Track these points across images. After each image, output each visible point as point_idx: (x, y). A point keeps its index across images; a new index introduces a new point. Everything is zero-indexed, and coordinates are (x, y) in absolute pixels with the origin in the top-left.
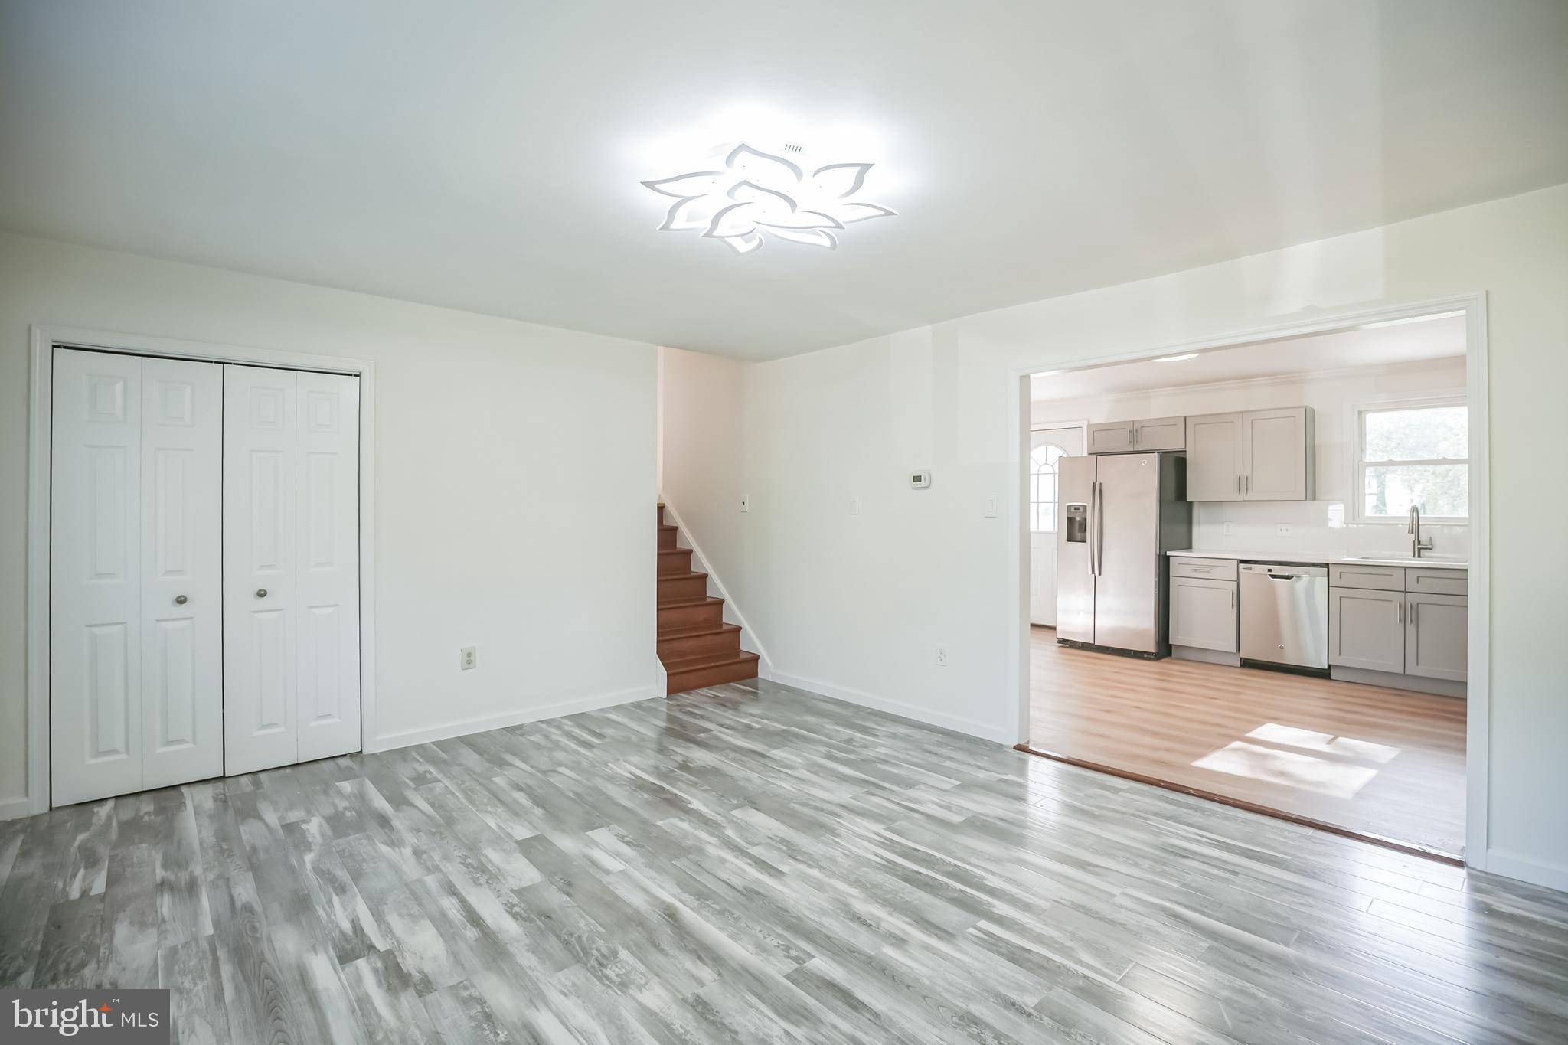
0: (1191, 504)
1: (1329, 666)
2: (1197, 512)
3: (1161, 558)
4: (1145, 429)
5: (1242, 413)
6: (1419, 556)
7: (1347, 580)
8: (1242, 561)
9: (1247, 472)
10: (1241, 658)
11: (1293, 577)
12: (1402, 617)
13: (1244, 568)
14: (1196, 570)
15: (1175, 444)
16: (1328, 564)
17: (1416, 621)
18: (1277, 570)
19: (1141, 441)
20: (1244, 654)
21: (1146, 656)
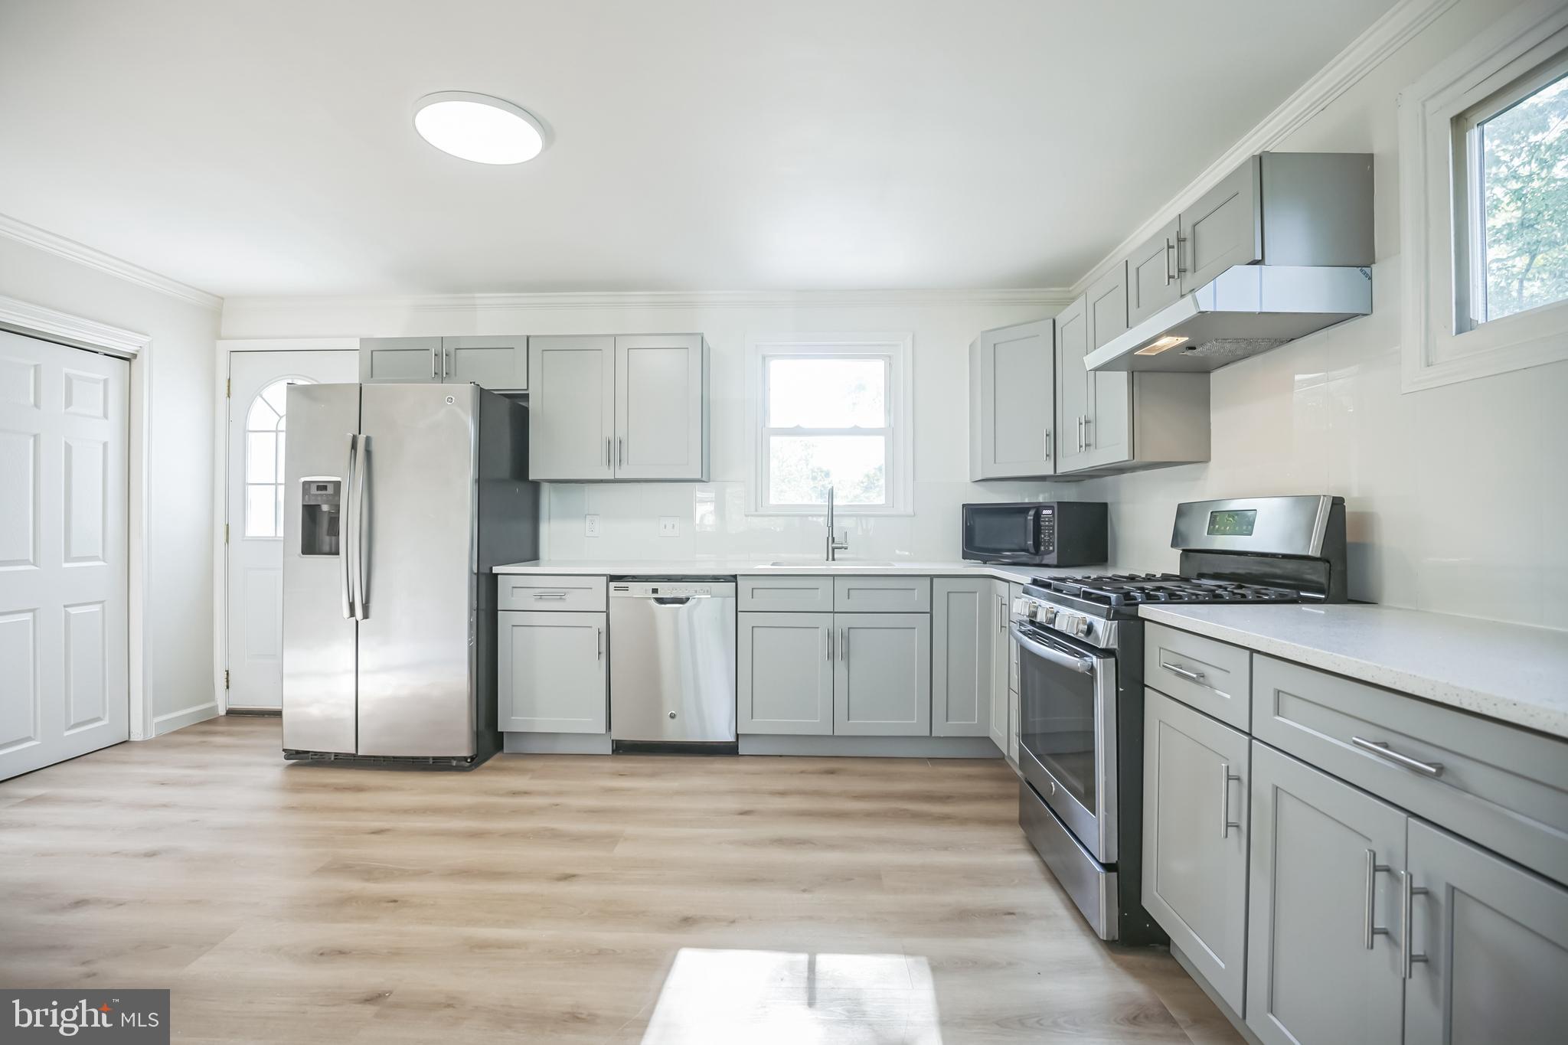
0: (536, 485)
1: (737, 735)
2: (548, 499)
3: (483, 579)
4: (462, 354)
5: (615, 336)
6: (833, 559)
7: (763, 601)
8: (613, 578)
9: (621, 433)
10: (613, 741)
11: (688, 599)
12: (831, 651)
13: (617, 589)
14: (541, 597)
15: (514, 383)
16: (735, 576)
17: (847, 656)
18: (666, 590)
19: (456, 375)
20: (617, 735)
21: (454, 763)
